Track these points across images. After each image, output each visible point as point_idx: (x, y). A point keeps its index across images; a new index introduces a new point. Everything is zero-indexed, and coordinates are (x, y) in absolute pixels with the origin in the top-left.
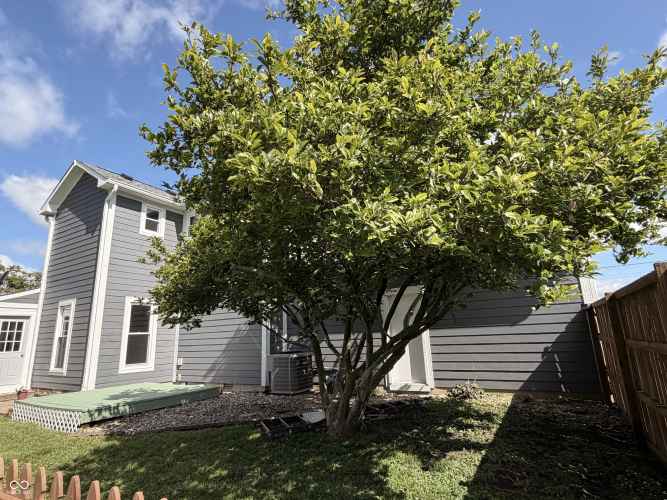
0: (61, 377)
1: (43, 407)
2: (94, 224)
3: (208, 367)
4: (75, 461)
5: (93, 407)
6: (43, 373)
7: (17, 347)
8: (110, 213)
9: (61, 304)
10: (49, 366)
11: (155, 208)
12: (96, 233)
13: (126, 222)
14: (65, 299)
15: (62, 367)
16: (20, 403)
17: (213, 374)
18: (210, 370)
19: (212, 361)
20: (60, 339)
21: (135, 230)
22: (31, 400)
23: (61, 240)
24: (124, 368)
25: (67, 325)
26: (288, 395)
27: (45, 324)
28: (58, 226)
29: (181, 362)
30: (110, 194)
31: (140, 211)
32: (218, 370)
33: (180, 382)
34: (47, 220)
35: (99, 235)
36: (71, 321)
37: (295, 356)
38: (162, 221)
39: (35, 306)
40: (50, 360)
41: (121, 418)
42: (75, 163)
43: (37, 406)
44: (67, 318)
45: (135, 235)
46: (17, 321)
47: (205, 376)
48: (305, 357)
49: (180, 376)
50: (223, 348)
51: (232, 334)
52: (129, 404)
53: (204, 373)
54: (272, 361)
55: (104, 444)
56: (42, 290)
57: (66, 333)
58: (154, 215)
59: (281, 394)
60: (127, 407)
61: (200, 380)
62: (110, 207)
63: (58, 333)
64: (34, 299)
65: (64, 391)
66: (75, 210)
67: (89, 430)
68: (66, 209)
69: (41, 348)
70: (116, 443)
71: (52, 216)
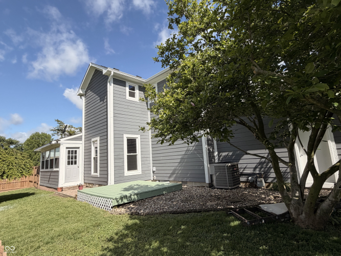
0: (97, 177)
1: (92, 195)
2: (103, 96)
3: (171, 172)
4: (117, 234)
5: (118, 196)
6: (89, 175)
7: (75, 163)
8: (111, 88)
9: (93, 140)
10: (91, 172)
11: (133, 85)
12: (105, 100)
13: (119, 93)
14: (95, 137)
15: (97, 172)
16: (80, 192)
17: (175, 176)
18: (172, 174)
19: (173, 168)
20: (94, 158)
21: (124, 97)
22: (85, 190)
23: (89, 107)
24: (127, 173)
25: (96, 151)
26: (228, 189)
27: (86, 151)
28: (86, 100)
29: (155, 169)
30: (109, 78)
31: (125, 86)
32: (177, 173)
33: (156, 181)
34: (81, 98)
35: (107, 101)
36: (98, 149)
37: (230, 164)
38: (137, 92)
39: (81, 142)
40: (91, 169)
41: (133, 202)
42: (91, 65)
43: (89, 194)
44: (96, 148)
45: (124, 100)
46: (74, 150)
47: (170, 177)
48: (235, 165)
49: (155, 177)
50: (179, 161)
51: (183, 153)
52: (137, 194)
53: (169, 175)
54: (214, 168)
55: (130, 222)
56: (83, 134)
57: (97, 155)
58: (132, 88)
59: (222, 189)
60: (136, 196)
61: (167, 179)
62: (110, 85)
63: (93, 155)
64: (79, 139)
65: (100, 185)
66: (93, 90)
67: (119, 210)
68: (89, 91)
69: (86, 163)
70: (137, 221)
71: (83, 96)
